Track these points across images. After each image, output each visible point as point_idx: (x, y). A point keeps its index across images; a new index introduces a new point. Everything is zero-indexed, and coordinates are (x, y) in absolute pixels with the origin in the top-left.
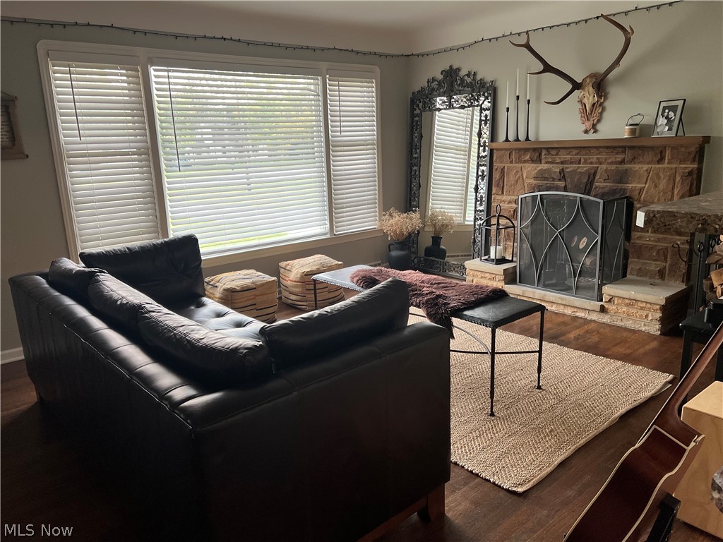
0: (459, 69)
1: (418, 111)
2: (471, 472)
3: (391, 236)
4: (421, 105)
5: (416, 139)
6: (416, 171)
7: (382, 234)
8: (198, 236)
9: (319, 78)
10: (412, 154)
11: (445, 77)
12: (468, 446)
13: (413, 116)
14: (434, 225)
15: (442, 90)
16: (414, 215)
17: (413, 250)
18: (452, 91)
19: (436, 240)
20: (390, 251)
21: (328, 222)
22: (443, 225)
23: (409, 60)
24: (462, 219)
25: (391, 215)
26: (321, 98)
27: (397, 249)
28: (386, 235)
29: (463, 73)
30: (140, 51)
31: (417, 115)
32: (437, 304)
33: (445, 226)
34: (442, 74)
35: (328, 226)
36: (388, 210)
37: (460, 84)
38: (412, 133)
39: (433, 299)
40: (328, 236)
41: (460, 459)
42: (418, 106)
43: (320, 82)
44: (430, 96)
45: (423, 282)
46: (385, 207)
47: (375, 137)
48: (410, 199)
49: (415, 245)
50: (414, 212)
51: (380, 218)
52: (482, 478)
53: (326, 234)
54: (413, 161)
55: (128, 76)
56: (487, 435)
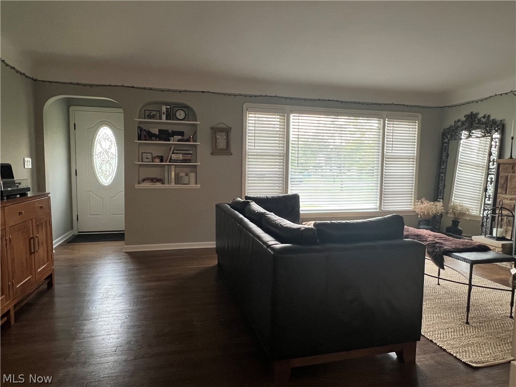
0: (477, 114)
1: (446, 140)
2: (441, 347)
3: (421, 216)
4: (449, 136)
5: (444, 157)
6: (442, 177)
7: (415, 214)
8: (300, 195)
9: (381, 120)
10: (440, 166)
11: (467, 119)
12: (443, 334)
13: (443, 143)
14: (454, 213)
15: (464, 127)
16: (438, 204)
17: (437, 227)
18: (471, 127)
19: (455, 223)
20: (419, 225)
21: (378, 202)
22: (460, 213)
23: (443, 109)
24: (478, 212)
25: (422, 202)
26: (381, 131)
27: (424, 224)
28: (417, 214)
29: (480, 116)
30: (287, 107)
31: (446, 143)
32: (434, 246)
33: (462, 214)
34: (465, 117)
35: (378, 204)
36: (420, 199)
37: (477, 123)
38: (442, 154)
39: (433, 244)
40: (378, 210)
41: (435, 339)
42: (447, 137)
43: (382, 122)
44: (455, 131)
45: (430, 235)
46: (419, 197)
47: (415, 155)
48: (437, 194)
49: (438, 224)
50: (439, 201)
51: (414, 203)
52: (448, 352)
53: (377, 209)
54: (441, 171)
55: (280, 119)
56: (459, 332)
